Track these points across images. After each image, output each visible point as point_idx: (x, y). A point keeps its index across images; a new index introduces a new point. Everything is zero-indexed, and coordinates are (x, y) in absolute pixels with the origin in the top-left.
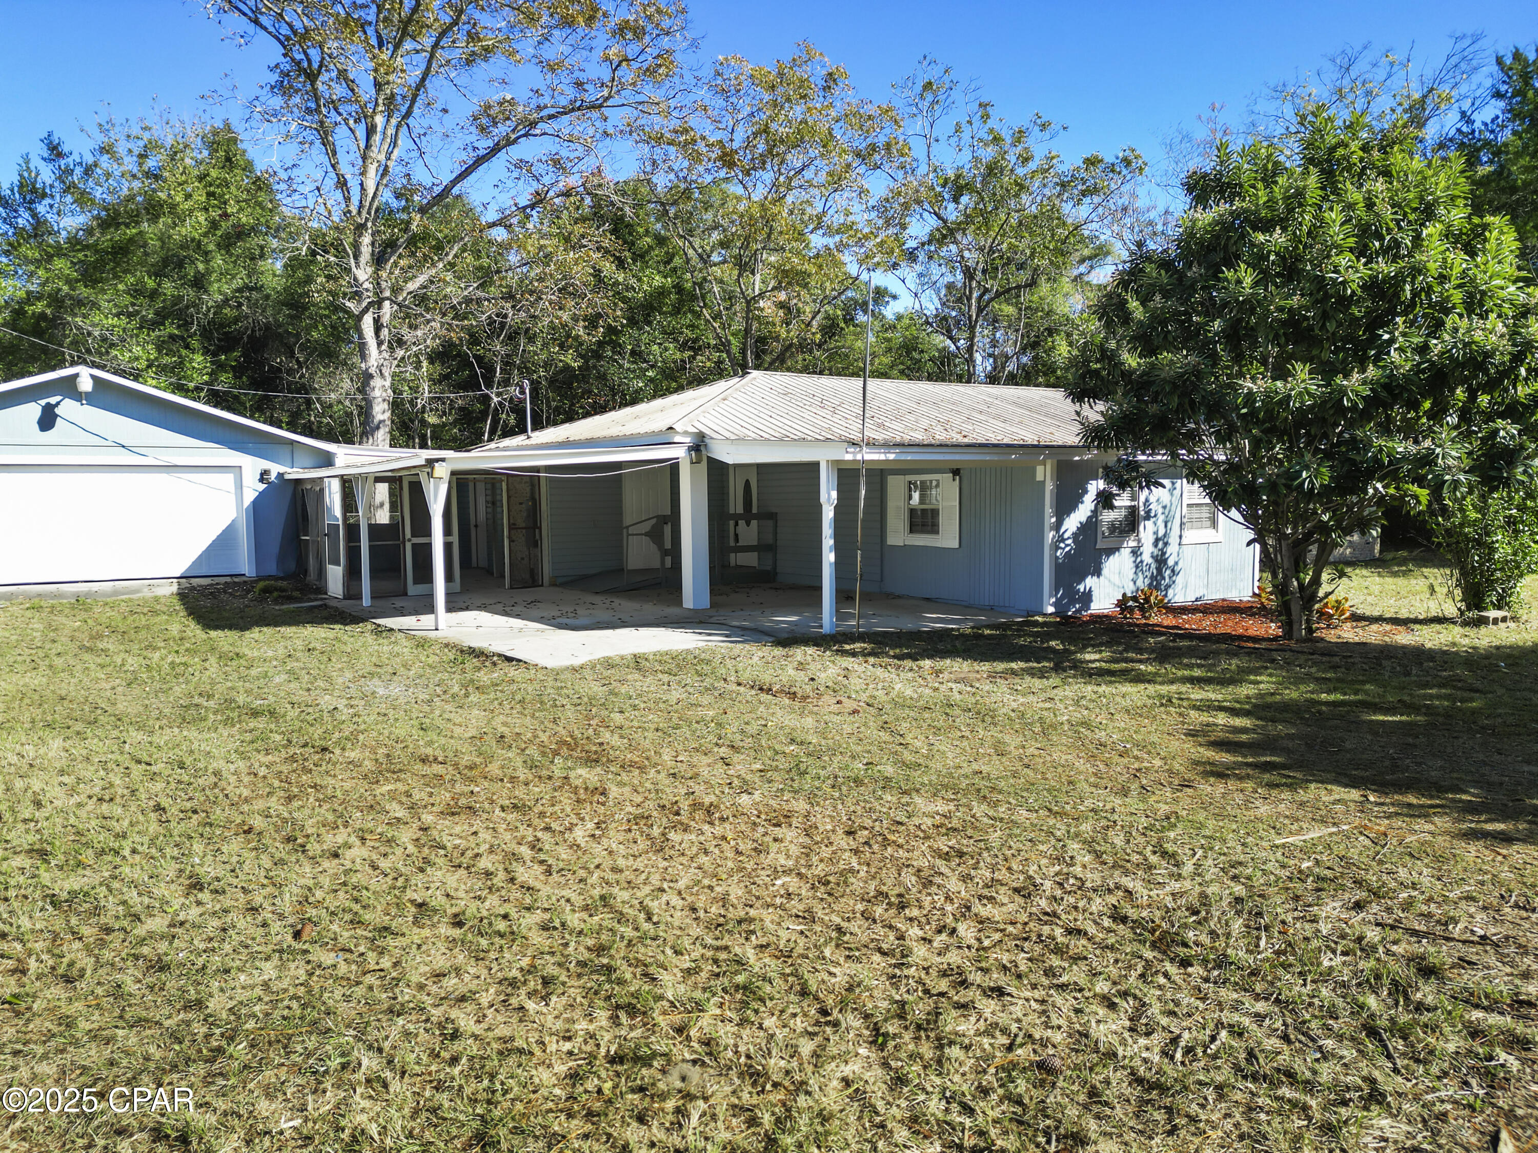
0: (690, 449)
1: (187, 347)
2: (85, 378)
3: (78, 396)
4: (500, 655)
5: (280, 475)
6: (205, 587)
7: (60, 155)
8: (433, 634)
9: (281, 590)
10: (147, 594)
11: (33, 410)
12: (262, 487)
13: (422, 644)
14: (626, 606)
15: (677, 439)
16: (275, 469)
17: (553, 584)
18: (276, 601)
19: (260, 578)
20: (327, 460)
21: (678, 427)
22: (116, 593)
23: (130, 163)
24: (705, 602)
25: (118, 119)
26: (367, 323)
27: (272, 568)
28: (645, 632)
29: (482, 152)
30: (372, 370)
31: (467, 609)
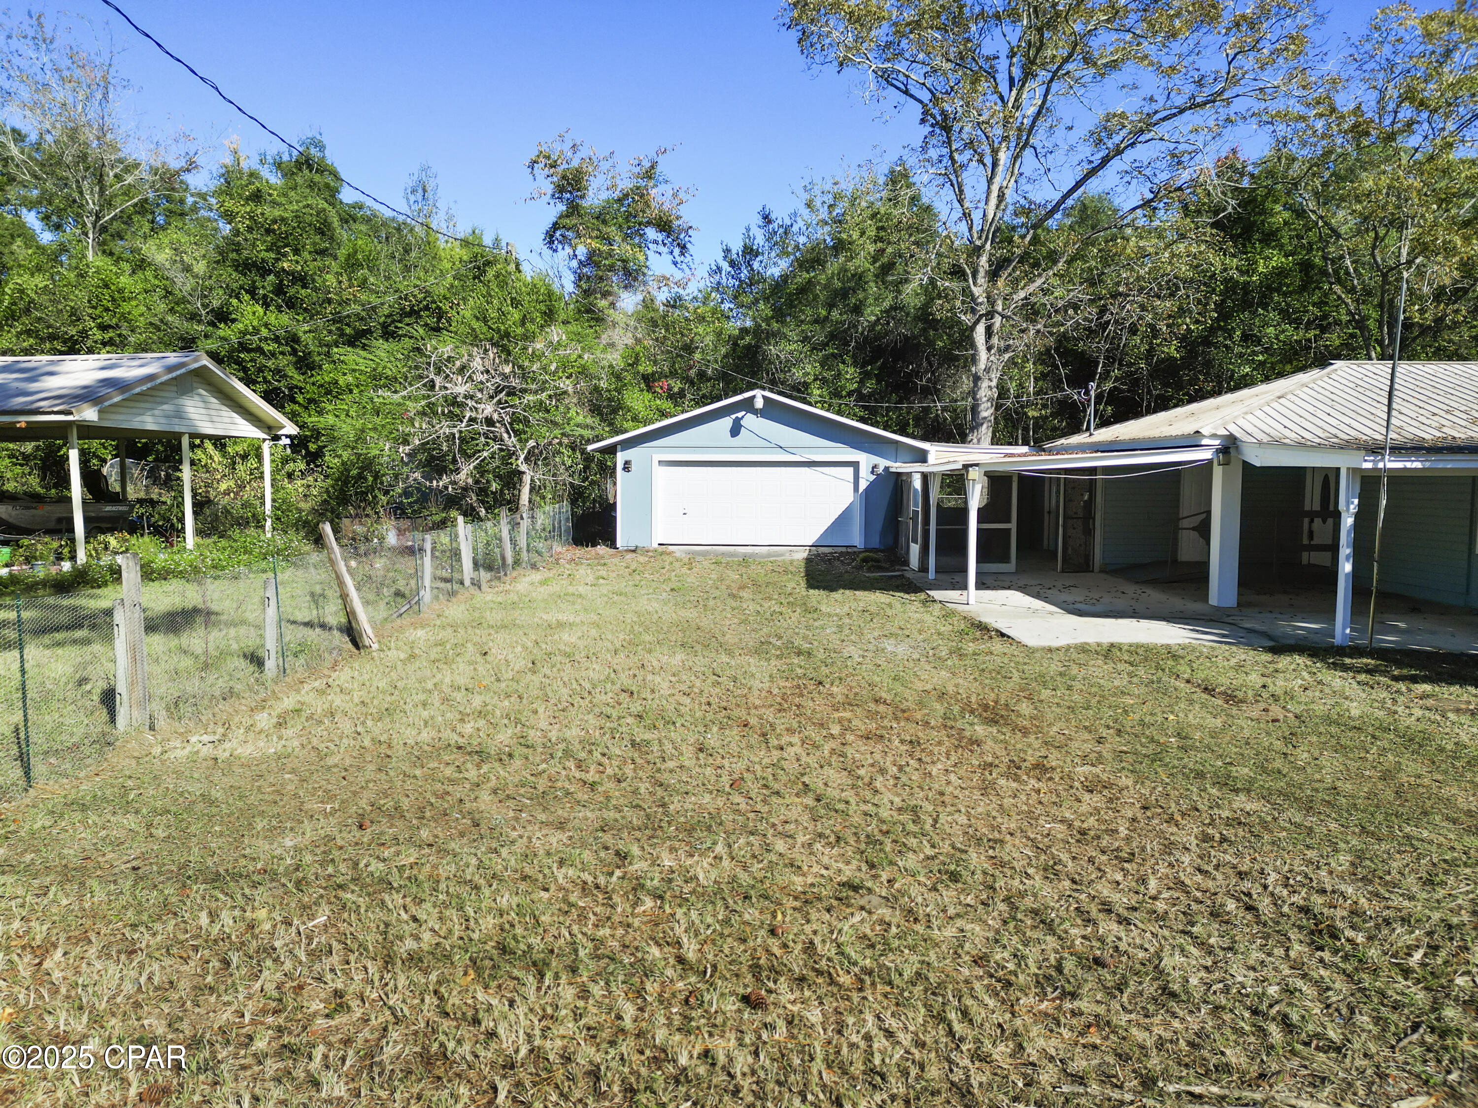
0: (1218, 451)
1: (844, 363)
2: (759, 396)
3: (755, 412)
4: (997, 631)
5: (887, 469)
6: (826, 555)
7: (770, 222)
8: (960, 608)
9: (877, 561)
10: (787, 557)
11: (727, 422)
12: (873, 477)
13: (948, 615)
14: (1154, 596)
15: (1205, 442)
16: (883, 463)
17: (1102, 571)
18: (869, 570)
19: (866, 550)
20: (922, 456)
21: (1205, 432)
22: (769, 555)
23: (824, 214)
24: (1231, 600)
25: (817, 180)
26: (980, 332)
27: (875, 542)
28: (1145, 624)
29: (1096, 163)
30: (980, 374)
31: (1009, 588)
